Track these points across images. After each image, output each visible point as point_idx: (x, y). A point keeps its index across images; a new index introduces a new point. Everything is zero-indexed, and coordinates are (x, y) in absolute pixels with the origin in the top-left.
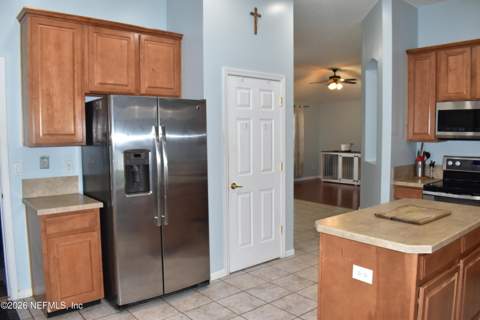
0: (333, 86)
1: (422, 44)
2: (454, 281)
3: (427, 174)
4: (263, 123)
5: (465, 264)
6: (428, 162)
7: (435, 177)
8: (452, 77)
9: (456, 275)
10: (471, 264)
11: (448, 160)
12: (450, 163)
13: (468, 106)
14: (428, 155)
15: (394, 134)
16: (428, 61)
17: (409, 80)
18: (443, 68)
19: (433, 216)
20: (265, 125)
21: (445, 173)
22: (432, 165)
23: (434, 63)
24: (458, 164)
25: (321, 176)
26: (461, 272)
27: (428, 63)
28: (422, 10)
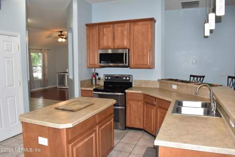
0: (60, 40)
1: (94, 21)
2: (92, 137)
3: (97, 83)
4: (6, 59)
5: (100, 127)
6: (97, 78)
7: (101, 84)
8: (105, 38)
9: (94, 134)
10: (103, 127)
11: (105, 76)
12: (106, 78)
13: (110, 51)
14: (97, 74)
15: (80, 65)
16: (95, 30)
17: (87, 38)
18: (101, 34)
19: (84, 106)
20: (8, 61)
21: (105, 82)
22: (99, 79)
23: (98, 31)
24: (109, 78)
25: (57, 85)
26: (97, 132)
27: (95, 31)
28: (94, 5)
